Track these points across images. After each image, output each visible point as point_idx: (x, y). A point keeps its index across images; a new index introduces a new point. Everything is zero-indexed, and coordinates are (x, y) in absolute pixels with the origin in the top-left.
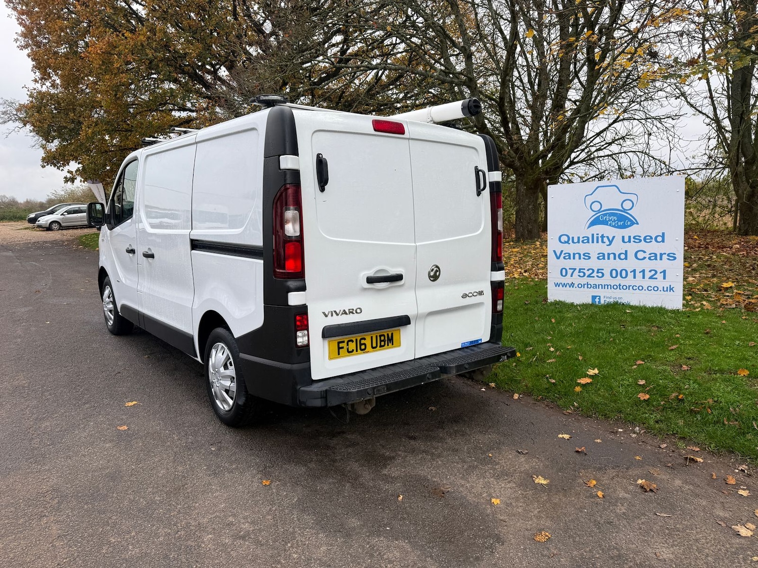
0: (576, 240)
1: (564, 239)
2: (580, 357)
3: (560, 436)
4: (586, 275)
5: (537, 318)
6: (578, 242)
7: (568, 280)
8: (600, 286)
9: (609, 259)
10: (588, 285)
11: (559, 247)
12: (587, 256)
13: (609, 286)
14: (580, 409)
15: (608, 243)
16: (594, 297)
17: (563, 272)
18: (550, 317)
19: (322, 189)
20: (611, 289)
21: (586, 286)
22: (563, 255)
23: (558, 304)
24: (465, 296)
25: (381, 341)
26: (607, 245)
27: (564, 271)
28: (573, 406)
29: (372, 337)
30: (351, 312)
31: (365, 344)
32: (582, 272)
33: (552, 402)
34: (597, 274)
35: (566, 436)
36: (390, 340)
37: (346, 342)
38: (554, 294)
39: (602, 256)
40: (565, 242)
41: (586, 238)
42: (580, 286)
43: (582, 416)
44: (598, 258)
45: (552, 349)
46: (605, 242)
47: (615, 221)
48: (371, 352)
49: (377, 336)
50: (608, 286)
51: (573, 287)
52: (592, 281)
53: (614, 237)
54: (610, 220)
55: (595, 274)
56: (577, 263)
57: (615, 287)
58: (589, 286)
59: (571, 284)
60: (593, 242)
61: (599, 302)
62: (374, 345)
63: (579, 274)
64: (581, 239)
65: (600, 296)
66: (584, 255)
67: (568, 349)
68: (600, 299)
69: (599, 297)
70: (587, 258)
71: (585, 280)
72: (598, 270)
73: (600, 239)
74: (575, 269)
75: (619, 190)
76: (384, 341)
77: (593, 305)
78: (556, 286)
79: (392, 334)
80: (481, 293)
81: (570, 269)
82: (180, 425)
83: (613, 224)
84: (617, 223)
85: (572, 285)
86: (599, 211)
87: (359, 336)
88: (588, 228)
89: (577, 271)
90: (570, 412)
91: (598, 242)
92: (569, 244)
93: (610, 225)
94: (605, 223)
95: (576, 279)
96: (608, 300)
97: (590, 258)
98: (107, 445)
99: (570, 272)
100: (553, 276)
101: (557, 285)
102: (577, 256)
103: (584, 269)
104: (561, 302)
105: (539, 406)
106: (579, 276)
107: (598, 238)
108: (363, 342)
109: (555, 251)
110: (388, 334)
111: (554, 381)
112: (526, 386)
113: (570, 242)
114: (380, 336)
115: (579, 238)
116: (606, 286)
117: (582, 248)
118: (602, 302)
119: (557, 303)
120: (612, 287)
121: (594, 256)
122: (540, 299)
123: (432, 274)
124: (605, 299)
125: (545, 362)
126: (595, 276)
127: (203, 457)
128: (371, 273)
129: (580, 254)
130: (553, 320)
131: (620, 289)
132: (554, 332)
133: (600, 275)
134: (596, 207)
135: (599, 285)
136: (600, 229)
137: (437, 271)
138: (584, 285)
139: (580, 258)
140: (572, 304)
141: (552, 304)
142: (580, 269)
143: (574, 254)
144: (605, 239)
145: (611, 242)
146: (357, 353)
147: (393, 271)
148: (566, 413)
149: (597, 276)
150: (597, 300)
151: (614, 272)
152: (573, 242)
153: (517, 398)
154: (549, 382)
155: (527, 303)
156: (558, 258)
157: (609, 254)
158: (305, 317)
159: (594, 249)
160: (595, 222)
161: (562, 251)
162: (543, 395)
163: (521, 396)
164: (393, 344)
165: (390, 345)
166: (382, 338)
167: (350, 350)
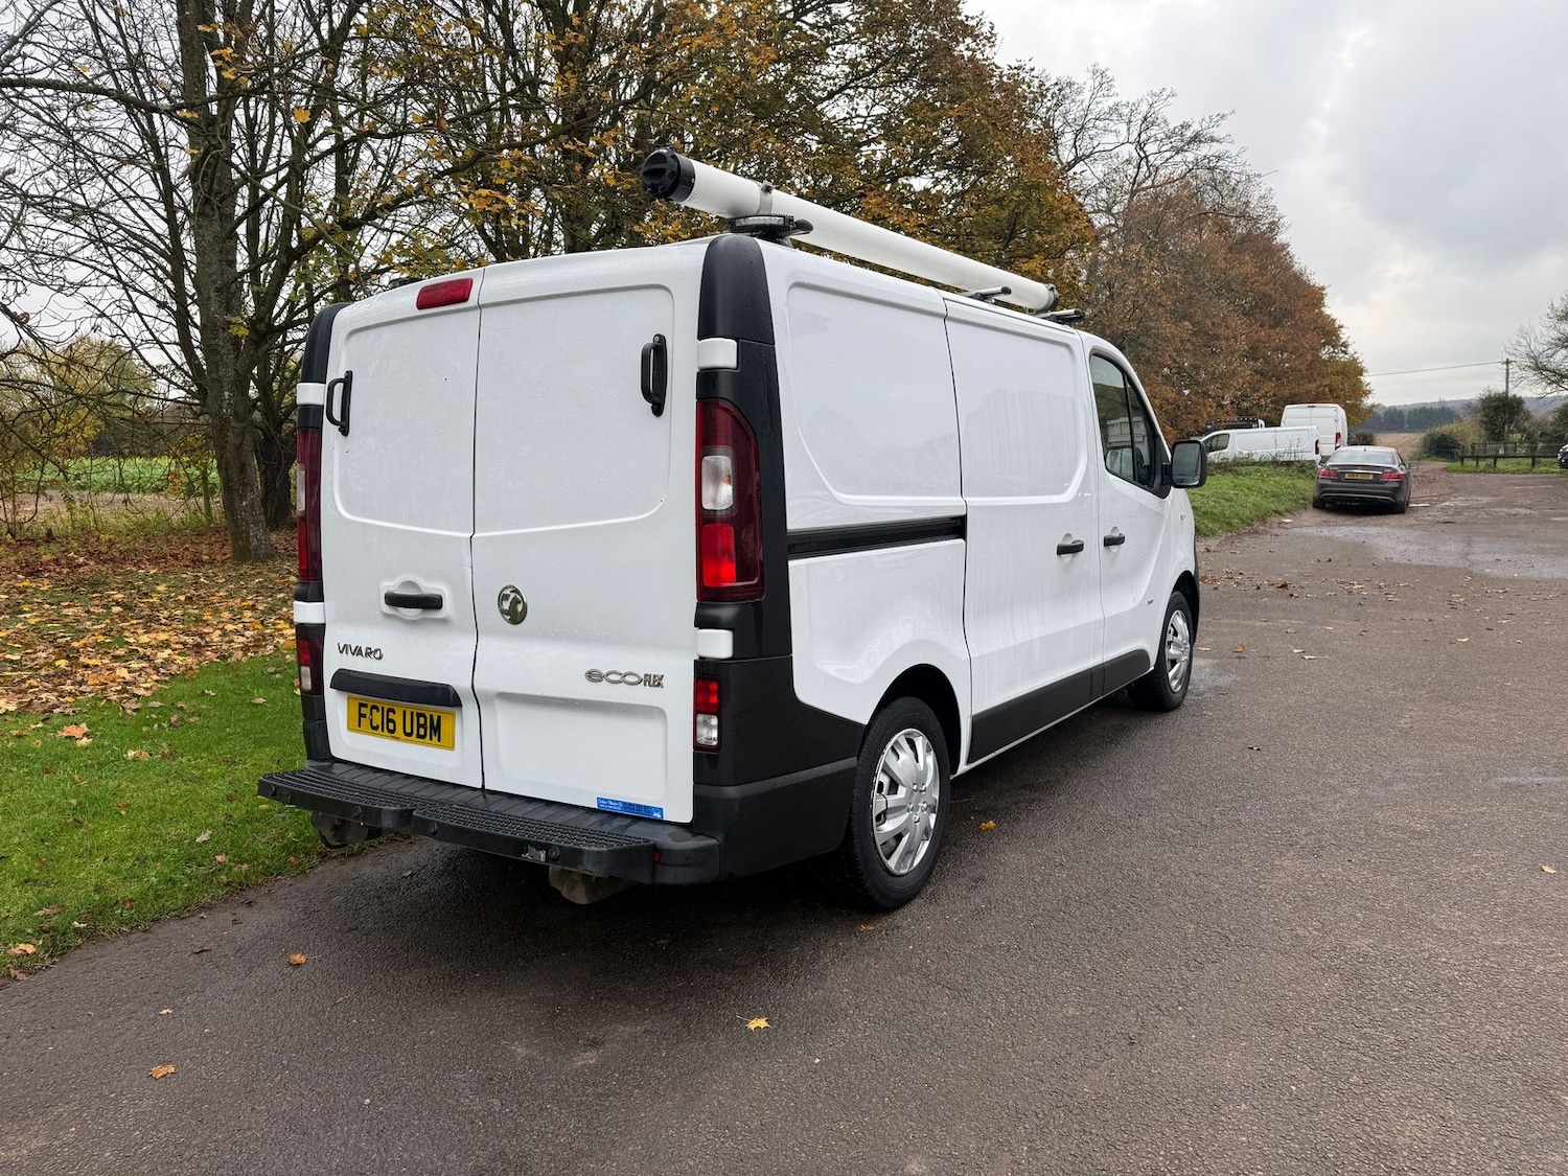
24: (593, 676)
25: (419, 726)
29: (404, 712)
31: (393, 722)
36: (436, 729)
37: (369, 707)
48: (402, 740)
49: (412, 713)
62: (408, 730)
76: (424, 726)
79: (439, 718)
80: (655, 681)
87: (385, 704)
108: (391, 716)
110: (431, 716)
114: (419, 715)
123: (506, 605)
128: (393, 586)
137: (516, 601)
146: (382, 733)
147: (425, 587)
164: (439, 740)
165: (435, 738)
166: (422, 721)
167: (374, 725)
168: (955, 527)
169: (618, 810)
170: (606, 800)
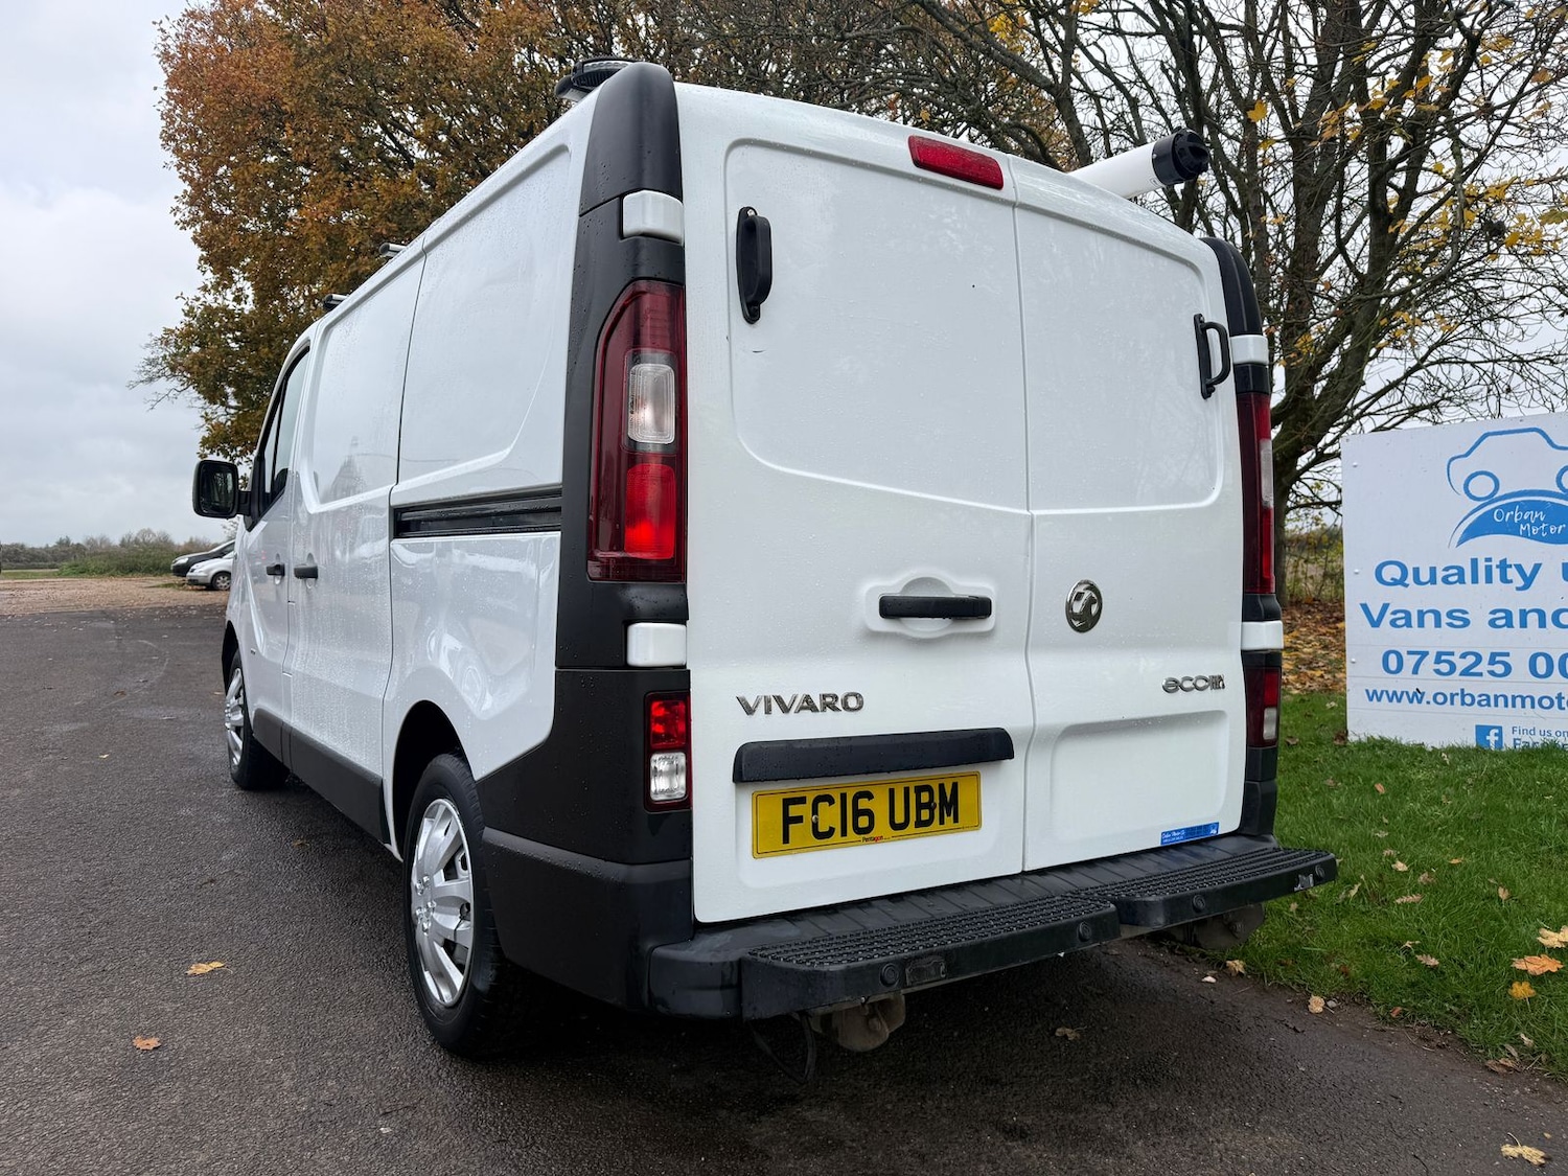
0: (1425, 576)
1: (1392, 572)
2: (1501, 890)
3: (1509, 1150)
4: (1459, 670)
5: (1330, 782)
6: (1433, 581)
7: (1405, 682)
8: (1501, 700)
9: (1524, 624)
10: (1463, 696)
11: (1377, 596)
12: (1459, 619)
13: (1528, 701)
14: (1544, 1057)
15: (1521, 583)
16: (1482, 731)
17: (1391, 662)
18: (1367, 780)
19: (752, 314)
20: (1533, 707)
21: (1457, 699)
22: (1388, 617)
23: (1382, 748)
24: (1172, 686)
25: (920, 806)
26: (1518, 589)
27: (1393, 659)
28: (1518, 1043)
29: (892, 792)
30: (829, 703)
31: (869, 813)
32: (1445, 661)
33: (1436, 1027)
34: (1491, 668)
35: (1534, 1155)
36: (950, 805)
37: (810, 801)
38: (1365, 721)
39: (1503, 619)
40: (1395, 582)
41: (1455, 571)
42: (1440, 699)
43: (1553, 1080)
44: (1492, 623)
45: (1401, 866)
46: (1511, 581)
47: (1538, 523)
48: (888, 840)
49: (907, 790)
50: (1523, 699)
51: (1420, 702)
52: (1473, 686)
53: (1537, 567)
54: (1524, 522)
55: (1483, 667)
56: (1431, 638)
57: (1546, 702)
58: (1468, 700)
59: (1415, 694)
60: (1475, 580)
61: (1499, 743)
62: (899, 818)
63: (1437, 667)
64: (1440, 574)
65: (1500, 728)
66: (1450, 614)
67: (1452, 866)
68: (1500, 735)
69: (1497, 731)
70: (1460, 623)
71: (1454, 683)
72: (1493, 655)
73: (1496, 573)
74: (1424, 654)
75: (1550, 442)
76: (929, 806)
77: (1480, 750)
78: (1371, 699)
79: (955, 786)
80: (1216, 683)
81: (1409, 653)
82: (315, 1041)
83: (1535, 531)
84: (1547, 529)
85: (1418, 696)
86: (1491, 499)
87: (851, 785)
88: (1461, 542)
89: (1431, 658)
90: (1510, 1064)
91: (1489, 580)
92: (1407, 586)
93: (1525, 535)
94: (1510, 529)
95: (1429, 680)
96: (1526, 738)
97: (1466, 623)
98: (78, 1097)
99: (1410, 661)
100: (1361, 672)
101: (1373, 696)
102: (1429, 619)
103: (1452, 654)
104: (1388, 741)
105: (1398, 1039)
106: (1438, 672)
107: (1489, 570)
108: (863, 804)
109: (1365, 607)
110: (942, 787)
111: (1433, 962)
112: (1346, 974)
113: (1410, 580)
114: (919, 790)
115: (1433, 570)
116: (1518, 700)
117: (1443, 597)
118: (1508, 743)
119: (1377, 745)
120: (1537, 702)
121: (1479, 617)
122: (1326, 734)
123: (1078, 608)
124: (1516, 735)
125: (1387, 903)
126: (1486, 674)
127: (347, 1158)
128: (894, 586)
129: (1437, 614)
130: (1380, 788)
131: (1561, 708)
132: (1392, 817)
133: (1499, 669)
134: (1482, 487)
135: (1496, 697)
136: (1494, 546)
137: (1091, 601)
138: (1452, 696)
139: (1438, 624)
140: (1421, 748)
141: (1360, 745)
142: (1439, 654)
143: (1421, 614)
144: (1512, 573)
145: (1528, 581)
146: (844, 839)
147: (962, 586)
148: (1497, 1069)
149: (1492, 673)
150: (1492, 738)
151: (1541, 662)
152: (1417, 581)
153: (1320, 1009)
154: (1415, 964)
155: (1291, 743)
156: (1375, 624)
157: (1524, 614)
158: (682, 706)
159: (1479, 599)
160: (1480, 527)
161: (1385, 607)
162: (1405, 1005)
163: (1331, 1004)
164: (956, 820)
165: (949, 820)
166: (925, 797)
167: (823, 828)
169: (1180, 840)
170: (1170, 832)
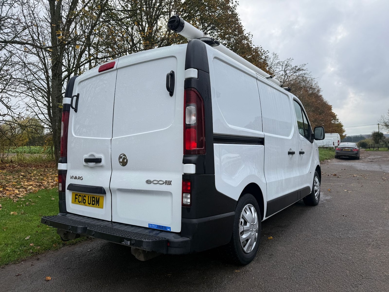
24: (148, 182)
25: (93, 201)
29: (89, 196)
31: (85, 200)
36: (98, 202)
37: (78, 195)
48: (88, 206)
49: (91, 197)
62: (89, 202)
79: (99, 198)
80: (169, 183)
87: (83, 194)
108: (85, 198)
110: (97, 197)
123: (121, 160)
128: (87, 156)
137: (124, 158)
146: (82, 204)
164: (99, 206)
165: (97, 205)
166: (94, 199)
167: (79, 201)
168: (261, 141)
169: (155, 228)
170: (151, 224)
